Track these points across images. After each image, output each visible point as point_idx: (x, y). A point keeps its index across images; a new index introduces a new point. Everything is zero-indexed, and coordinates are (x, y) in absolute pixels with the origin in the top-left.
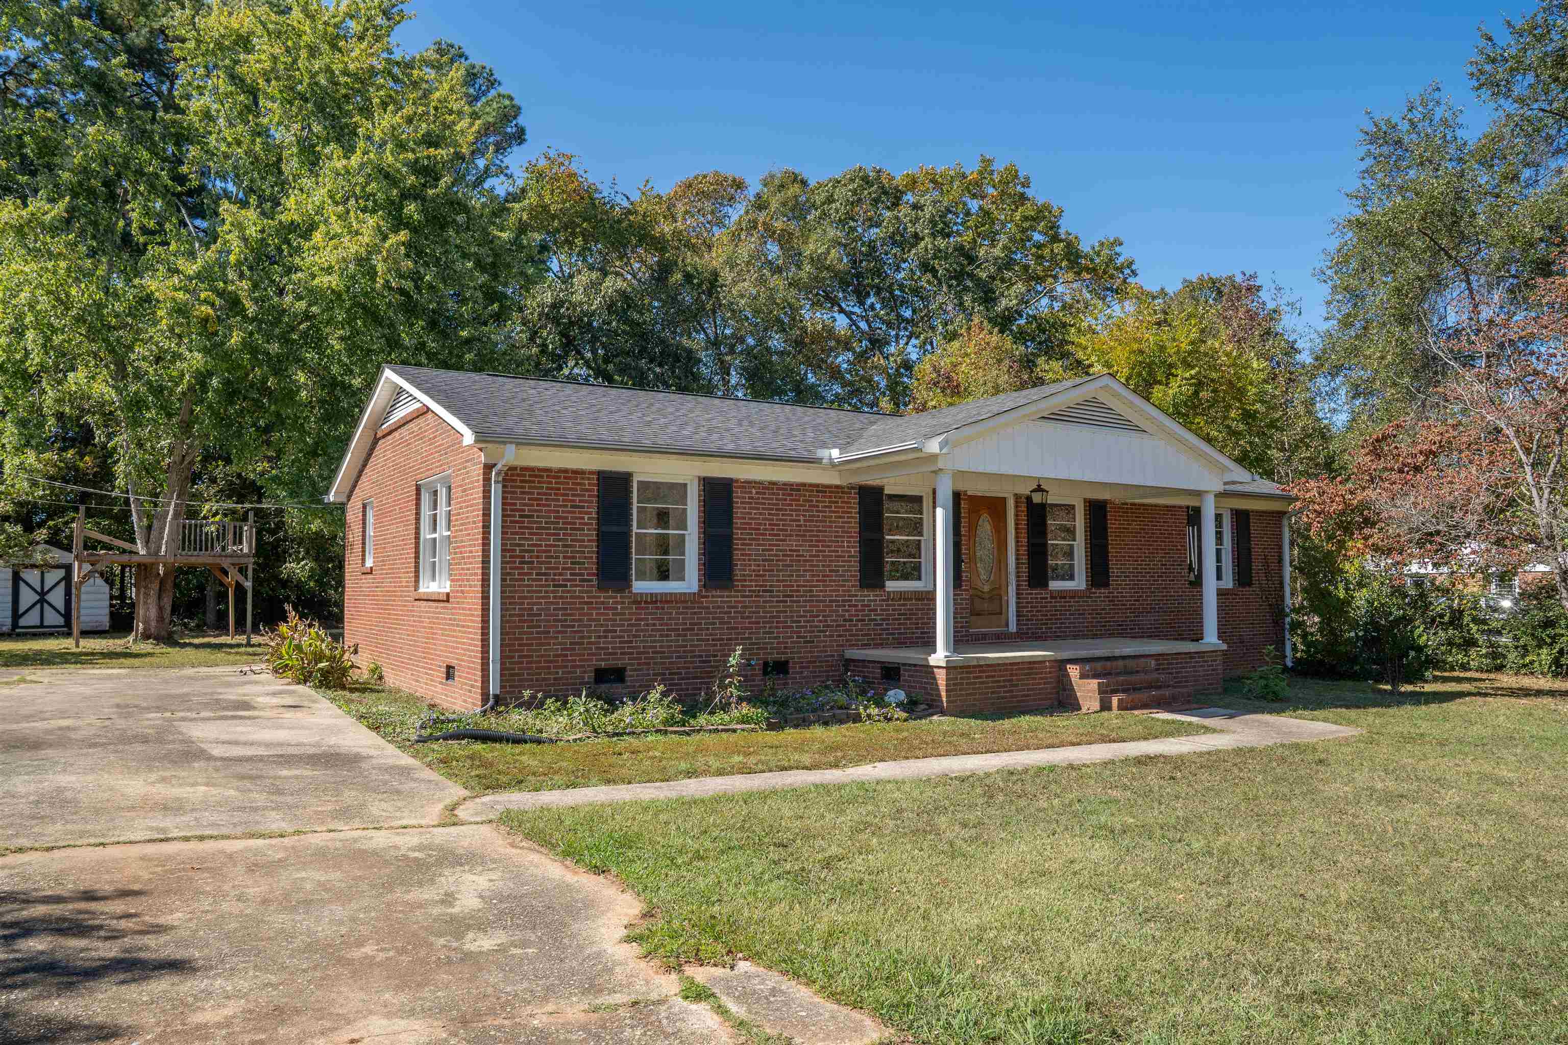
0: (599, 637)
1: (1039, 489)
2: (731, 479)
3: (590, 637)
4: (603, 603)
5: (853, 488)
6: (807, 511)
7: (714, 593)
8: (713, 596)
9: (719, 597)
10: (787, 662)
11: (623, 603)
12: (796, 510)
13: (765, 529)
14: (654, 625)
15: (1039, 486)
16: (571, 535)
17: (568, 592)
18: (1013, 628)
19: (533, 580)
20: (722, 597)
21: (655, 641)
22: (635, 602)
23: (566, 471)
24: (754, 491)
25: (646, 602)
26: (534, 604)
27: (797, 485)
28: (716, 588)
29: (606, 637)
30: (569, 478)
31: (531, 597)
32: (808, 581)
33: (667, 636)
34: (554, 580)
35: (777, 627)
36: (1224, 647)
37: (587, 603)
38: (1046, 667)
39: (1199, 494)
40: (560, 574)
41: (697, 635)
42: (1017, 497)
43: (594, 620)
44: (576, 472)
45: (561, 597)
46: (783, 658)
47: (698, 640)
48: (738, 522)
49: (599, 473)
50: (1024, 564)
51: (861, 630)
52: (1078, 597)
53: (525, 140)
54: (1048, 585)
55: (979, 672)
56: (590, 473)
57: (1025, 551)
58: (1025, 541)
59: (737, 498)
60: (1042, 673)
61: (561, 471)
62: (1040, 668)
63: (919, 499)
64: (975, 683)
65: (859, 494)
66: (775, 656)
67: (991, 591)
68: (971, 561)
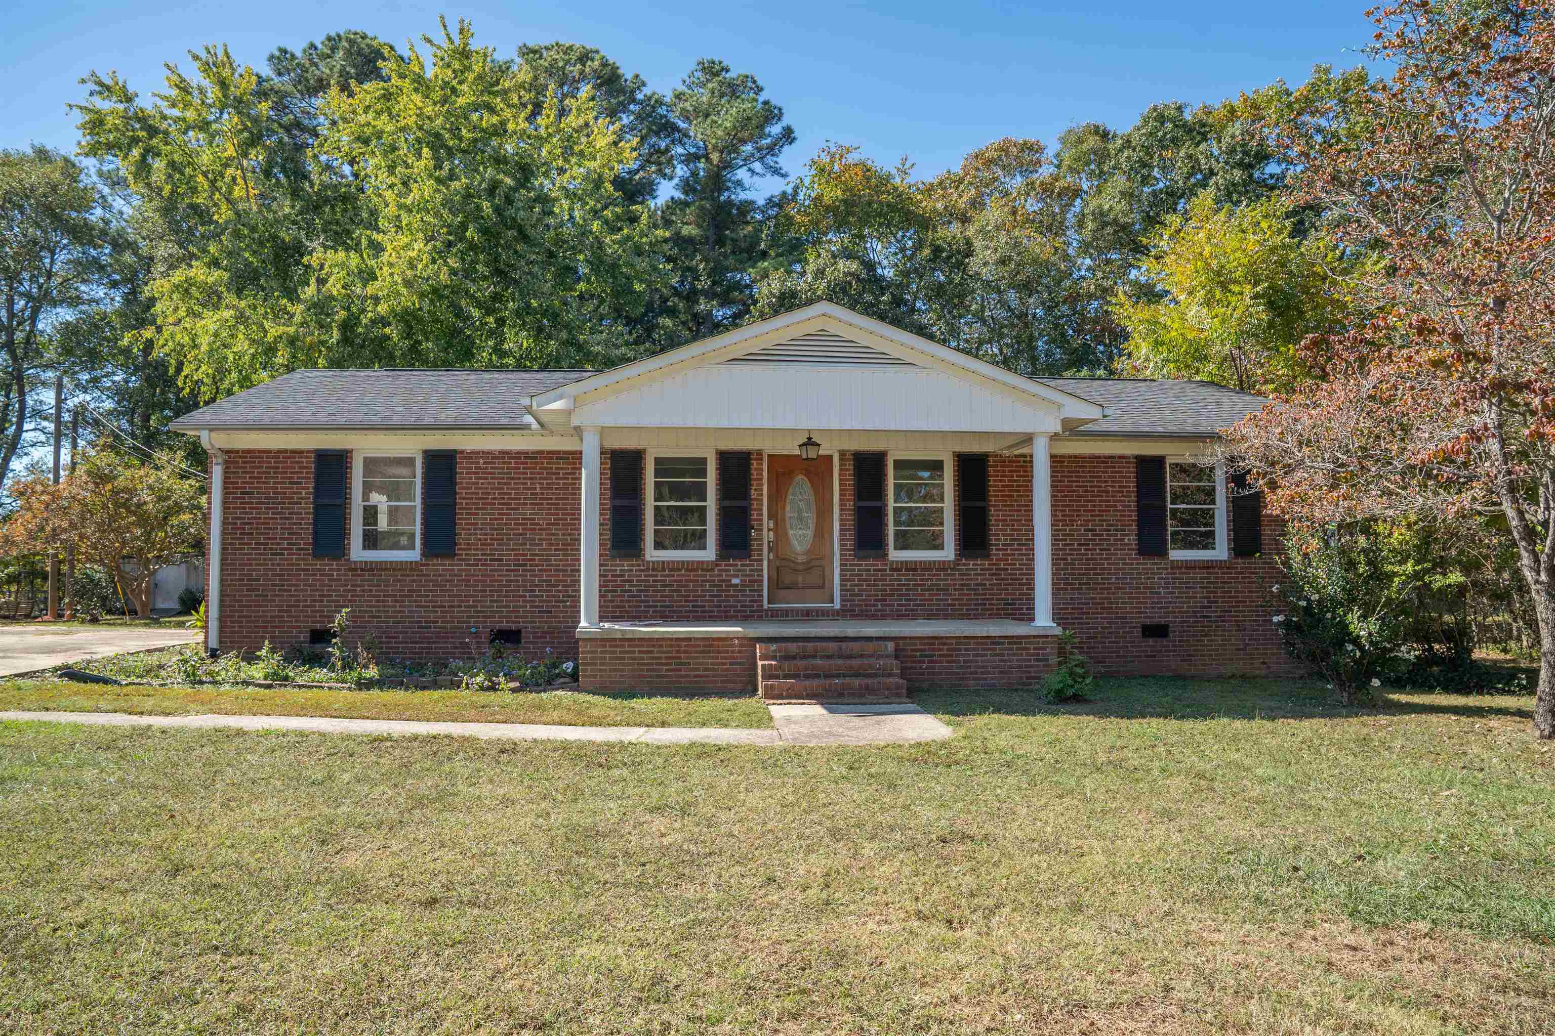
0: (314, 601)
1: (810, 443)
2: (455, 452)
3: (306, 601)
4: (319, 570)
6: (545, 479)
7: (435, 561)
8: (434, 565)
9: (441, 565)
10: (519, 632)
11: (339, 570)
12: (531, 479)
13: (495, 499)
14: (371, 591)
15: (810, 439)
16: (288, 508)
17: (286, 559)
18: (837, 606)
19: (253, 549)
20: (445, 565)
21: (371, 606)
22: (351, 570)
23: (286, 451)
24: (481, 461)
25: (362, 570)
26: (254, 570)
28: (437, 556)
29: (322, 601)
30: (289, 458)
31: (251, 565)
32: (545, 550)
33: (384, 601)
34: (271, 549)
35: (506, 596)
36: (1058, 631)
37: (303, 570)
38: (733, 645)
39: (1028, 439)
40: (278, 544)
41: (416, 601)
42: (842, 454)
43: (310, 585)
44: (294, 452)
45: (278, 565)
46: (513, 627)
47: (417, 606)
48: (461, 491)
49: (316, 451)
50: (849, 530)
51: (612, 601)
52: (937, 570)
53: (794, 139)
54: (887, 555)
55: (629, 646)
56: (308, 452)
57: (850, 517)
58: (850, 504)
59: (462, 469)
60: (727, 652)
61: (280, 451)
62: (724, 646)
63: (704, 461)
64: (624, 658)
65: (611, 458)
66: (504, 625)
67: (808, 562)
68: (779, 528)
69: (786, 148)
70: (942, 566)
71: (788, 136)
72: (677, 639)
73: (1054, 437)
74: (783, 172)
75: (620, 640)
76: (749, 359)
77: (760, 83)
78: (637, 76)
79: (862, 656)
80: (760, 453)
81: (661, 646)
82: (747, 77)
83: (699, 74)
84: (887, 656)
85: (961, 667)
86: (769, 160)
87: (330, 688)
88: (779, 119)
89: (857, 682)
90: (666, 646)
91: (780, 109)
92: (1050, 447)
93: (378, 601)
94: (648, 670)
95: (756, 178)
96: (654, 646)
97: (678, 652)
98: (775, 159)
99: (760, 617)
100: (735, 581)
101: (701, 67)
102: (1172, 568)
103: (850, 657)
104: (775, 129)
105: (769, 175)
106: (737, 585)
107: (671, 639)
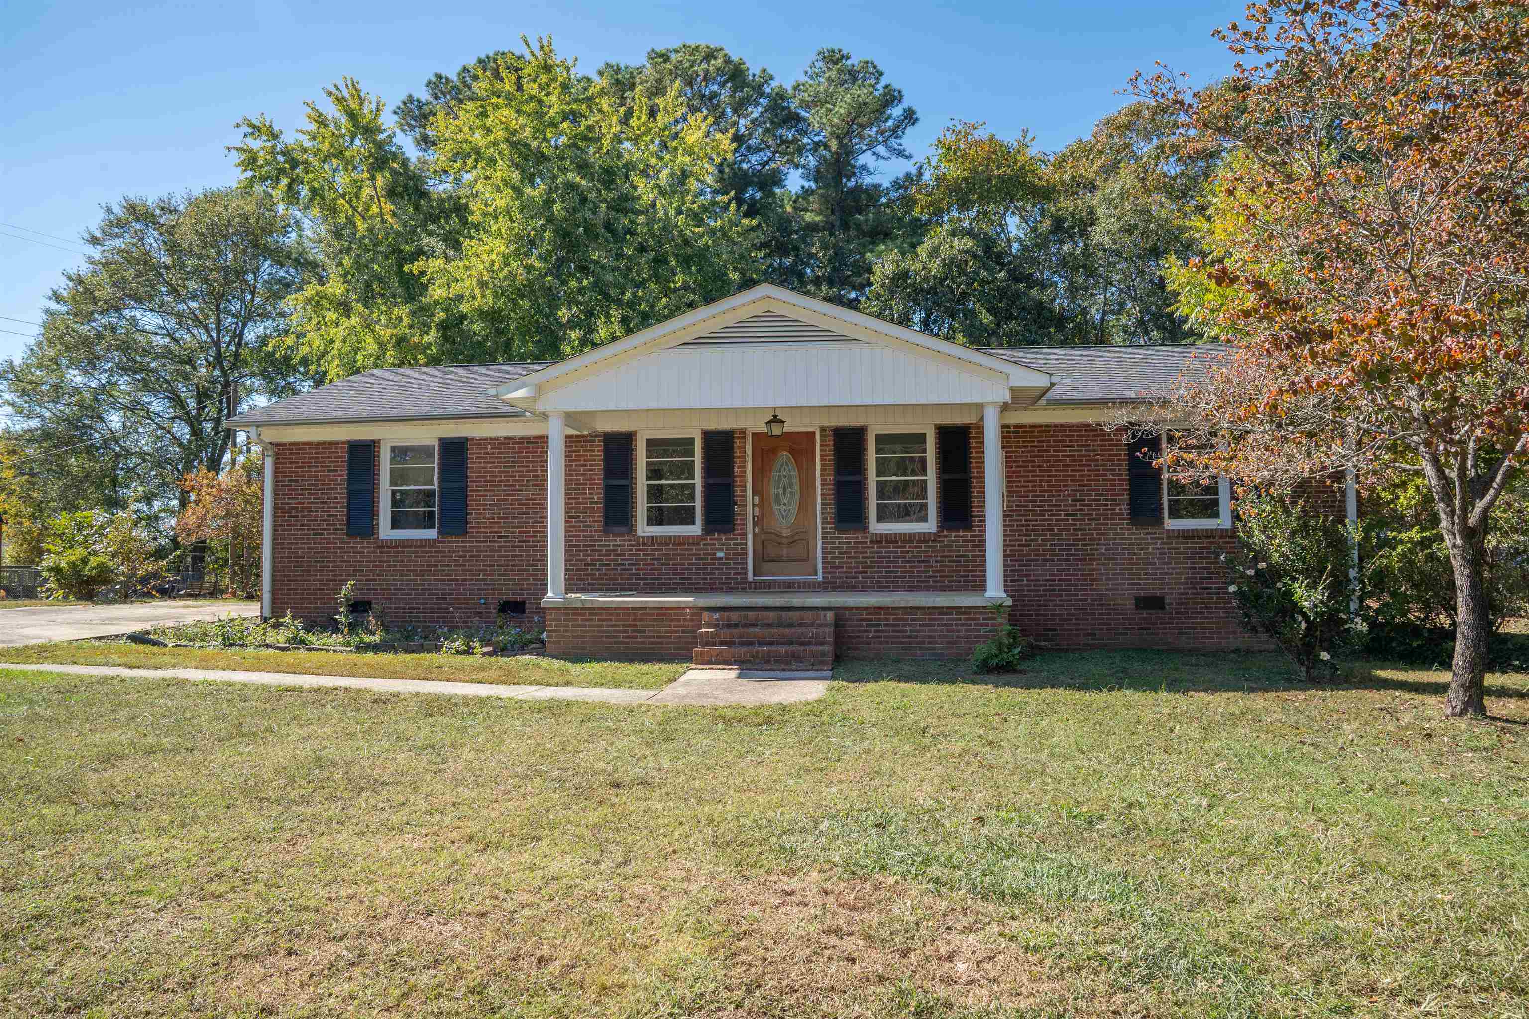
0: (349, 575)
1: (775, 420)
2: (467, 439)
3: (342, 575)
4: (353, 548)
5: (596, 436)
7: (450, 539)
8: (449, 542)
9: (455, 543)
10: (523, 603)
11: (369, 547)
12: (533, 462)
13: (501, 481)
14: (396, 566)
15: (775, 416)
16: (327, 494)
17: (325, 539)
18: (820, 577)
19: (298, 530)
20: (458, 542)
21: (396, 580)
22: (379, 547)
23: (324, 443)
24: (489, 447)
25: (388, 547)
26: (299, 548)
27: (535, 438)
28: (452, 534)
30: (327, 448)
31: (297, 544)
33: (406, 575)
34: (313, 530)
35: (512, 570)
36: (1010, 602)
37: (340, 548)
39: (979, 409)
40: (319, 525)
41: (434, 575)
42: (823, 430)
43: (345, 562)
44: (330, 443)
45: (319, 543)
46: (518, 598)
47: (435, 580)
48: (472, 475)
49: (349, 442)
50: (830, 504)
51: (606, 574)
52: (918, 542)
53: (917, 119)
54: (867, 528)
55: (590, 615)
56: (343, 443)
57: (830, 489)
58: (830, 479)
59: (472, 453)
60: (679, 621)
61: (319, 443)
62: (676, 615)
63: (691, 441)
64: (585, 626)
65: (604, 441)
66: (511, 597)
67: (792, 536)
68: (763, 504)
69: (909, 130)
70: (924, 539)
71: (910, 117)
72: (633, 608)
73: (1005, 407)
74: (907, 153)
75: (582, 608)
76: (698, 342)
77: (880, 68)
78: (764, 71)
79: (801, 625)
80: (743, 432)
81: (618, 615)
82: (867, 62)
83: (820, 64)
84: (826, 625)
85: (909, 637)
86: (893, 142)
87: (335, 651)
88: (900, 101)
89: (783, 649)
90: (624, 615)
91: (899, 92)
92: (1001, 418)
93: (401, 575)
94: (607, 637)
95: (881, 162)
96: (611, 615)
97: (634, 620)
98: (898, 141)
99: (744, 589)
100: (720, 554)
101: (821, 56)
102: (1168, 538)
103: (790, 626)
104: (896, 112)
105: (894, 158)
106: (721, 559)
107: (628, 608)
